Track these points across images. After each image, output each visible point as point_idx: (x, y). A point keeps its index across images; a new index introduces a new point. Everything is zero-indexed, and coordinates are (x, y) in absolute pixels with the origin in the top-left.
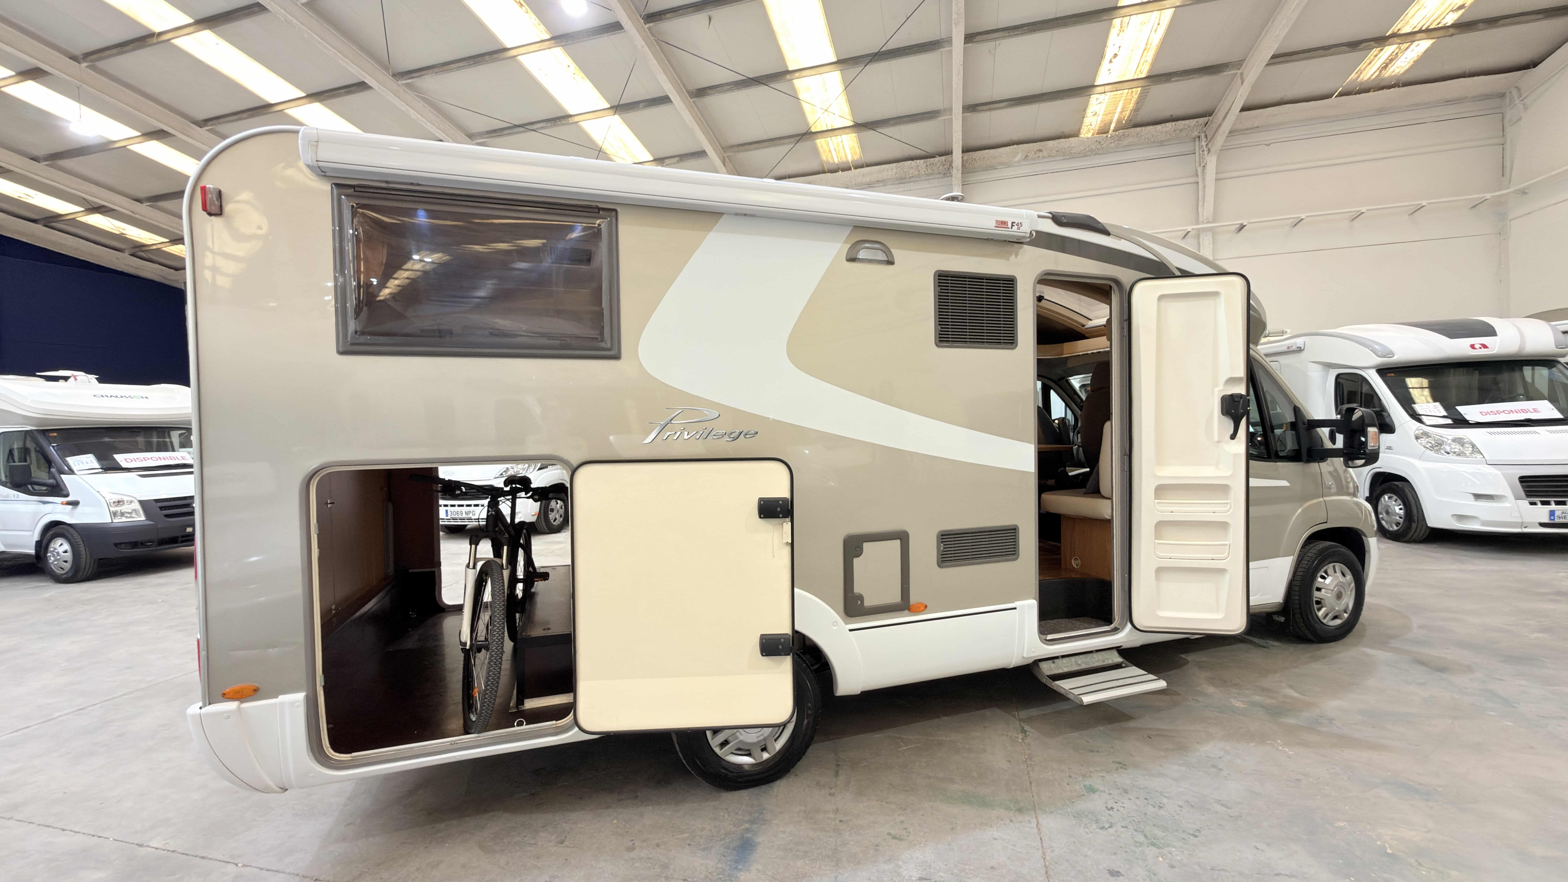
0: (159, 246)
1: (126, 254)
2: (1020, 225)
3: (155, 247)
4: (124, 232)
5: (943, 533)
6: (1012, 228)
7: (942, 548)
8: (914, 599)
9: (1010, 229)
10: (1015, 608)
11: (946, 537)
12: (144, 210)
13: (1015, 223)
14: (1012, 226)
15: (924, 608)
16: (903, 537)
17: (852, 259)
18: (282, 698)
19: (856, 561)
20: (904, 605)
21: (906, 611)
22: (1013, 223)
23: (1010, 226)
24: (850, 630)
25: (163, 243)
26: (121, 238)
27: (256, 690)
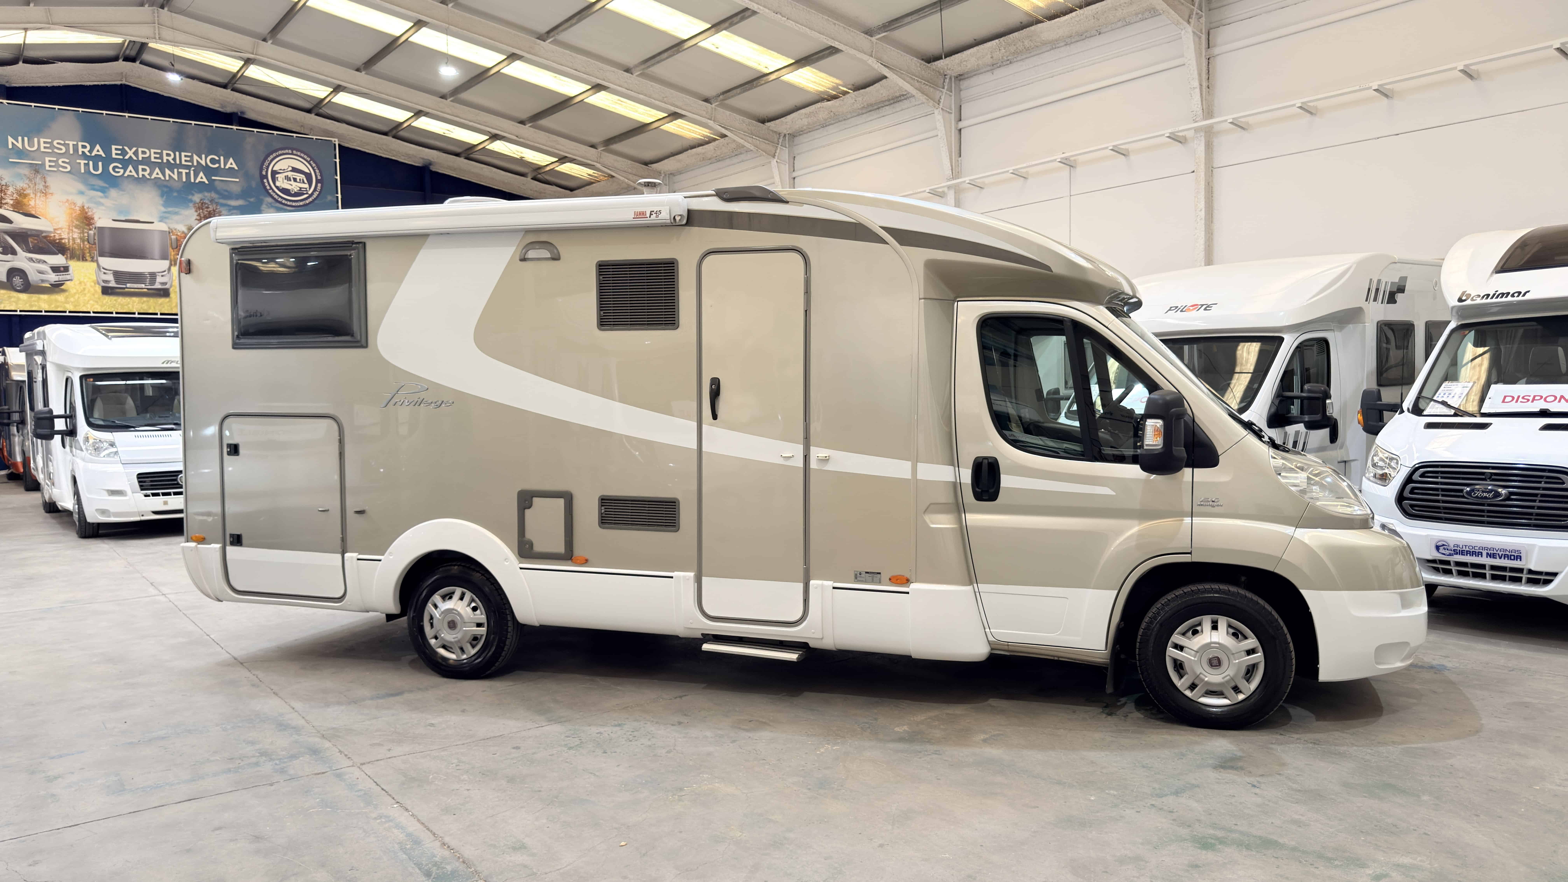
0: (551, 167)
1: (529, 179)
2: (659, 213)
3: (548, 168)
4: (523, 155)
5: (602, 497)
6: (650, 217)
7: (603, 511)
8: (578, 551)
9: (648, 219)
10: (672, 577)
11: (604, 501)
12: (527, 131)
13: (653, 211)
14: (651, 214)
15: (585, 562)
16: (568, 498)
17: (523, 259)
18: (212, 545)
19: (528, 512)
20: (568, 555)
21: (570, 562)
22: (651, 212)
23: (648, 215)
24: (521, 568)
25: (553, 163)
26: (521, 161)
27: (204, 539)
